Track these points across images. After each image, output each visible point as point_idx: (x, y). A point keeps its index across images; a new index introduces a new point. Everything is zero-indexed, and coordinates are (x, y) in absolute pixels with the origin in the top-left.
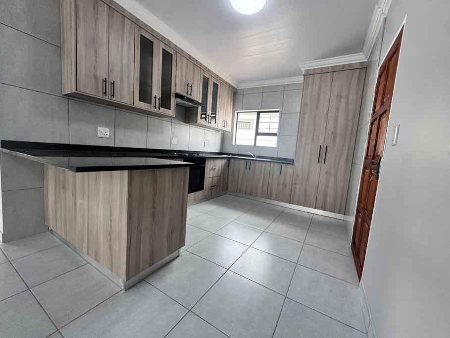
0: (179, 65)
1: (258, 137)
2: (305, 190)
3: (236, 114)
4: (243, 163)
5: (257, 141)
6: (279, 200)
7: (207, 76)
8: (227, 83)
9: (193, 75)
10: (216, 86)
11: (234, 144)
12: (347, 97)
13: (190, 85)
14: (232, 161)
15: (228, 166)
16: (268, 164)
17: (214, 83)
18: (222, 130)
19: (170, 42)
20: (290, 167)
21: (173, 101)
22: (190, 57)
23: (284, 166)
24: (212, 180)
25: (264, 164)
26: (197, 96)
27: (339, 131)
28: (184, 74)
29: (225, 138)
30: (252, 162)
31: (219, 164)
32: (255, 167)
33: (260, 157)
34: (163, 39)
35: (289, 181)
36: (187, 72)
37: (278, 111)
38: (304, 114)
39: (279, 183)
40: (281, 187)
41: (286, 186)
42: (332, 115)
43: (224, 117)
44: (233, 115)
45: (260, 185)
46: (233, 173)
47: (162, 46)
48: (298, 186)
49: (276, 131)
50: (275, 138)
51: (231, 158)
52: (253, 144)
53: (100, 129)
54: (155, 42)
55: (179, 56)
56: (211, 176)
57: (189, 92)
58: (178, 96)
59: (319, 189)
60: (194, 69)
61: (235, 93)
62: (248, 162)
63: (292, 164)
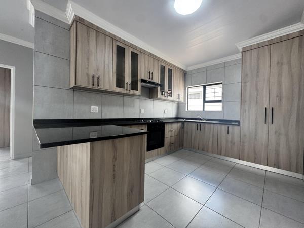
0: (143, 60)
1: (206, 104)
3: (187, 89)
4: (194, 125)
5: (205, 107)
6: (228, 156)
7: (163, 65)
8: (178, 68)
9: (154, 66)
10: (170, 71)
12: (289, 63)
13: (151, 73)
14: (186, 123)
15: (183, 128)
16: (216, 126)
17: (169, 69)
18: (177, 101)
19: (136, 46)
20: (236, 127)
21: (140, 85)
22: (150, 55)
23: (230, 127)
24: (171, 139)
25: (212, 125)
26: (157, 79)
27: (284, 94)
28: (147, 65)
29: (179, 106)
30: (202, 124)
31: (176, 127)
32: (204, 128)
33: (208, 120)
34: (131, 46)
35: (236, 139)
36: (149, 64)
37: (221, 83)
38: (245, 82)
39: (227, 141)
40: (229, 145)
41: (234, 144)
42: (274, 80)
43: (178, 91)
44: (185, 89)
45: (211, 140)
46: (187, 133)
47: (131, 50)
48: (246, 144)
49: (220, 99)
50: (220, 104)
51: (185, 121)
52: (202, 110)
53: (92, 107)
54: (126, 48)
55: (143, 54)
56: (170, 135)
57: (151, 77)
58: (143, 81)
60: (154, 61)
61: (185, 74)
62: (199, 124)
63: (239, 125)
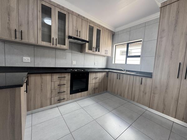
0: (70, 19)
1: (128, 59)
2: (164, 100)
3: (114, 46)
4: (115, 75)
5: (127, 61)
6: (140, 103)
7: (92, 25)
8: (107, 29)
9: (82, 26)
10: (99, 32)
11: (113, 63)
13: (79, 31)
14: (110, 73)
15: (107, 77)
16: (132, 77)
17: (97, 29)
19: (63, 7)
20: (149, 79)
21: (67, 41)
22: (79, 16)
23: (144, 79)
24: (95, 85)
25: (129, 76)
26: (85, 36)
28: (75, 25)
30: (121, 75)
32: (123, 78)
34: (58, 6)
35: (148, 90)
36: (76, 24)
37: (141, 41)
39: (140, 90)
40: (142, 94)
41: (146, 94)
44: (112, 47)
45: (127, 88)
47: (58, 10)
48: (157, 96)
49: (139, 54)
50: (139, 59)
54: (53, 8)
55: (70, 15)
57: (79, 35)
58: (70, 37)
59: (180, 102)
60: (82, 22)
61: (113, 35)
62: (119, 74)
63: (151, 77)
